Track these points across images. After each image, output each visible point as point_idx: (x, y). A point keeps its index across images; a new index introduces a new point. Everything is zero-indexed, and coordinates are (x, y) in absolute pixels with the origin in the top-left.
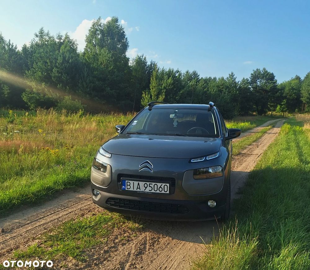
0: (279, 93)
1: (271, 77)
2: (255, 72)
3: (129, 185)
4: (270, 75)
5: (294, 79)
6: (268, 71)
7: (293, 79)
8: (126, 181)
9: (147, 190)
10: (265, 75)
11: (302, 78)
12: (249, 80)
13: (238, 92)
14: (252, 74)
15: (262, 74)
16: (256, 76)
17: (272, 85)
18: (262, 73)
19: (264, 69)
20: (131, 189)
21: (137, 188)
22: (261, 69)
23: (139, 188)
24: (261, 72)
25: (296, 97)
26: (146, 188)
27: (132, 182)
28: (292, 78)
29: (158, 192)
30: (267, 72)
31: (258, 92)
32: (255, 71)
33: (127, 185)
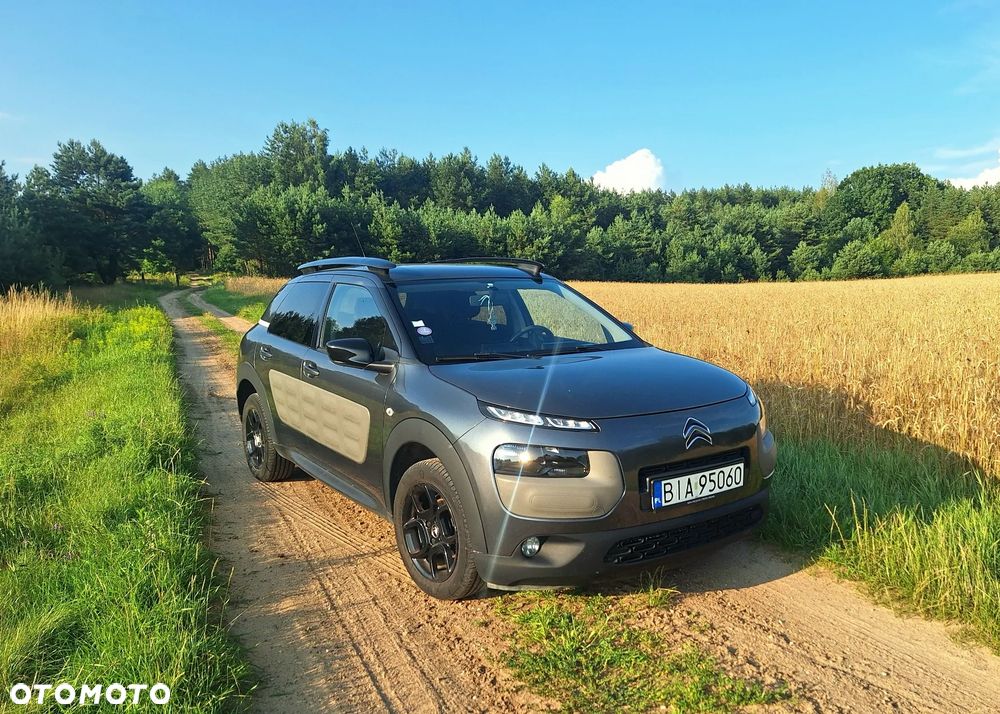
0: (157, 217)
1: (120, 171)
2: (66, 150)
3: (670, 492)
4: (116, 163)
5: (160, 177)
6: (109, 153)
7: (157, 176)
8: (663, 482)
9: (706, 492)
10: (102, 163)
11: (184, 177)
12: (49, 174)
13: (27, 212)
14: (57, 156)
15: (91, 160)
16: (73, 162)
17: (129, 195)
18: (90, 155)
19: (94, 144)
20: (675, 501)
21: (687, 493)
22: (86, 143)
23: (691, 492)
24: (87, 151)
25: (187, 229)
26: (703, 486)
27: (674, 482)
28: (155, 175)
29: (726, 488)
30: (105, 153)
31: (88, 212)
32: (64, 146)
33: (665, 492)
